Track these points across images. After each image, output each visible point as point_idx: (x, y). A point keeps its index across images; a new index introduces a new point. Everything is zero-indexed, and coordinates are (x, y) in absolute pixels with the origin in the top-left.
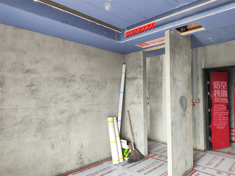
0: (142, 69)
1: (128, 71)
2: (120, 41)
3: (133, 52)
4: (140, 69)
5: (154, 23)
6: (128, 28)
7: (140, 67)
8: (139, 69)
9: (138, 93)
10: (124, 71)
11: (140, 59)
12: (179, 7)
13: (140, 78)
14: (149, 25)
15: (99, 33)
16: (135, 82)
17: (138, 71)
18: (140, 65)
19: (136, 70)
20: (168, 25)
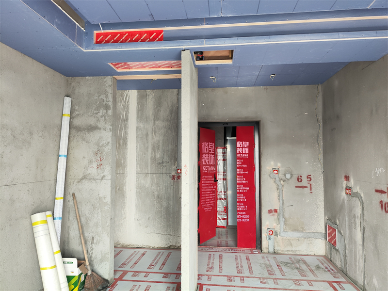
0: (110, 112)
1: (77, 113)
2: (83, 48)
3: (90, 76)
4: (105, 111)
5: (161, 32)
6: (105, 26)
7: (107, 107)
8: (102, 112)
9: (99, 159)
10: (67, 110)
11: (106, 92)
12: (216, 16)
13: (105, 129)
14: (151, 33)
15: (46, 17)
16: (94, 136)
17: (100, 114)
18: (105, 103)
19: (95, 112)
20: (190, 42)
